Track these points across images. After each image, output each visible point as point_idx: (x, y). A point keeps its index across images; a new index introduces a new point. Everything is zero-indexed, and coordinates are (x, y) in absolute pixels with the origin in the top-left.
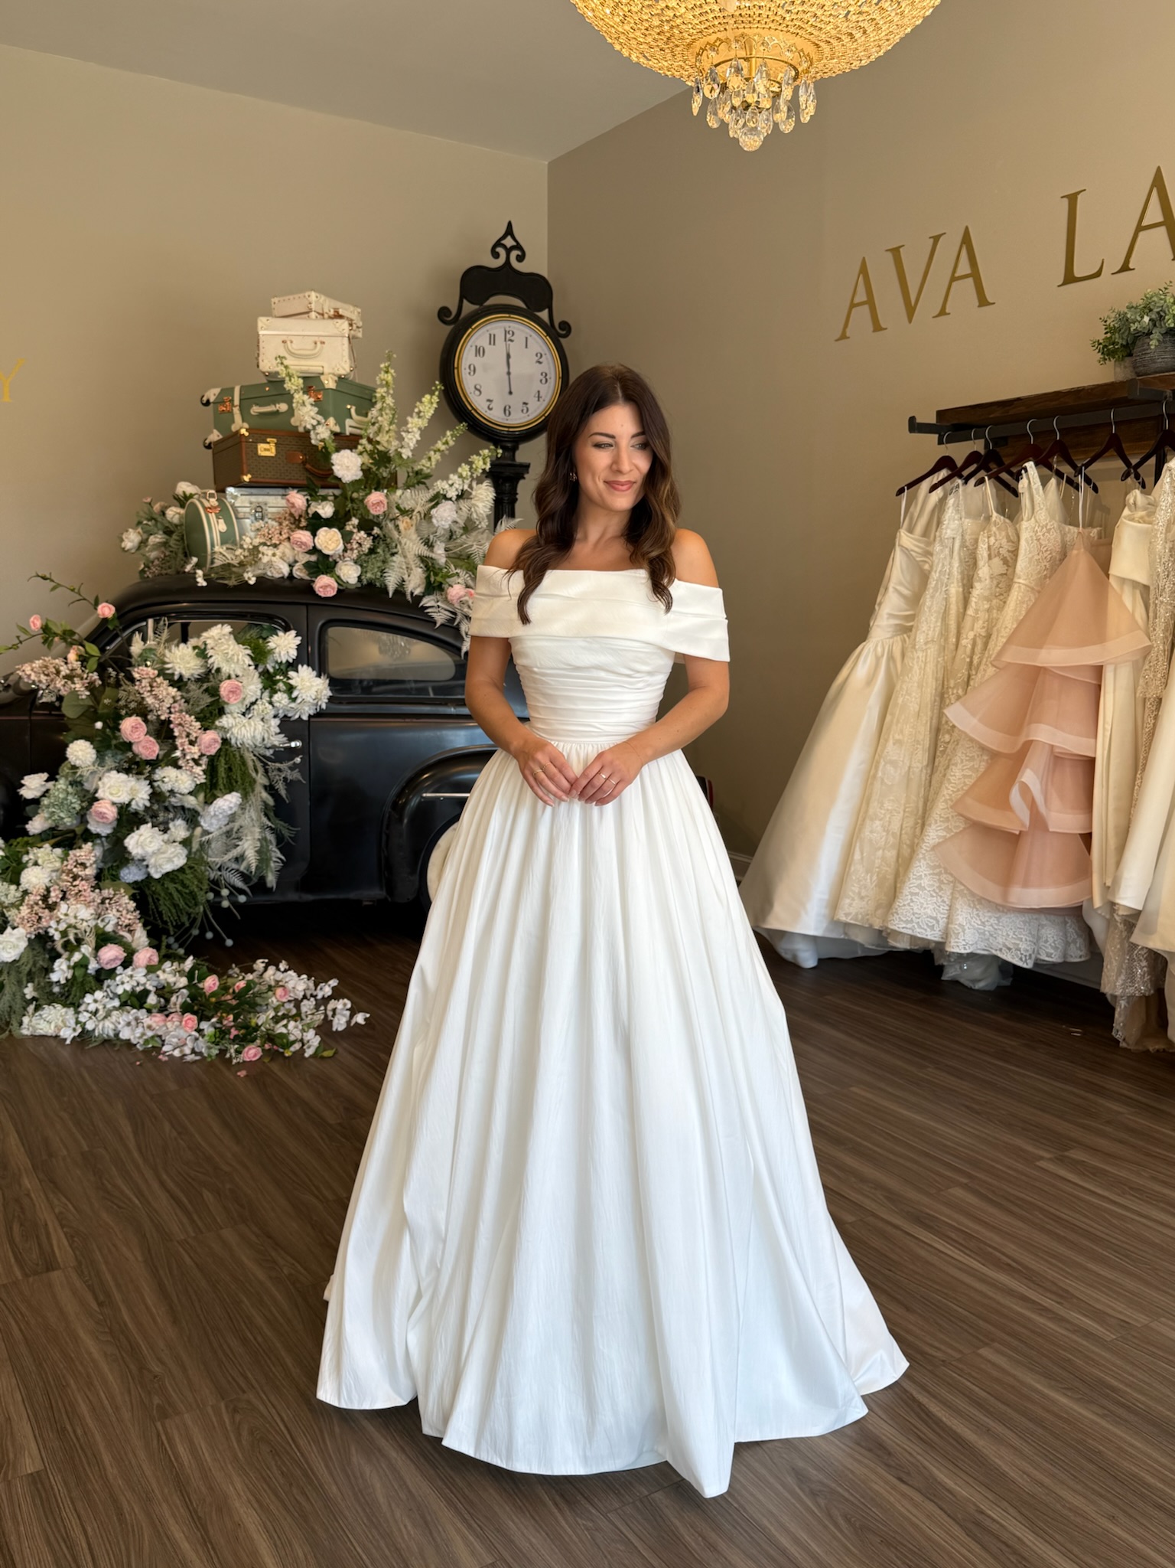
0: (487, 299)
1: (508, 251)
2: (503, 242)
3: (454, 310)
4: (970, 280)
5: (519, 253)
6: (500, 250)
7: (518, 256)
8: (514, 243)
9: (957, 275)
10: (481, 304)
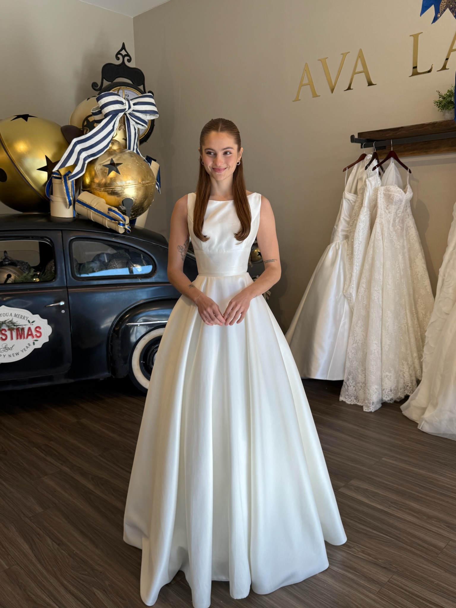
0: (115, 79)
1: (124, 57)
2: (121, 52)
3: (99, 84)
4: (363, 75)
5: (129, 58)
6: (119, 56)
7: (128, 60)
8: (126, 53)
9: (356, 71)
10: (112, 82)
